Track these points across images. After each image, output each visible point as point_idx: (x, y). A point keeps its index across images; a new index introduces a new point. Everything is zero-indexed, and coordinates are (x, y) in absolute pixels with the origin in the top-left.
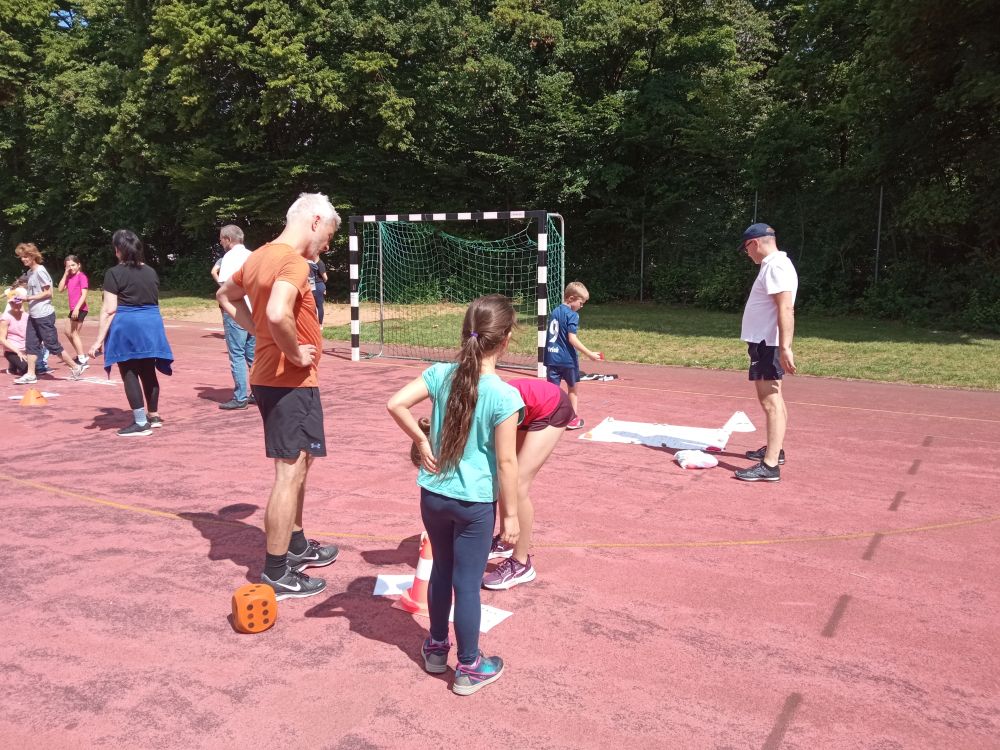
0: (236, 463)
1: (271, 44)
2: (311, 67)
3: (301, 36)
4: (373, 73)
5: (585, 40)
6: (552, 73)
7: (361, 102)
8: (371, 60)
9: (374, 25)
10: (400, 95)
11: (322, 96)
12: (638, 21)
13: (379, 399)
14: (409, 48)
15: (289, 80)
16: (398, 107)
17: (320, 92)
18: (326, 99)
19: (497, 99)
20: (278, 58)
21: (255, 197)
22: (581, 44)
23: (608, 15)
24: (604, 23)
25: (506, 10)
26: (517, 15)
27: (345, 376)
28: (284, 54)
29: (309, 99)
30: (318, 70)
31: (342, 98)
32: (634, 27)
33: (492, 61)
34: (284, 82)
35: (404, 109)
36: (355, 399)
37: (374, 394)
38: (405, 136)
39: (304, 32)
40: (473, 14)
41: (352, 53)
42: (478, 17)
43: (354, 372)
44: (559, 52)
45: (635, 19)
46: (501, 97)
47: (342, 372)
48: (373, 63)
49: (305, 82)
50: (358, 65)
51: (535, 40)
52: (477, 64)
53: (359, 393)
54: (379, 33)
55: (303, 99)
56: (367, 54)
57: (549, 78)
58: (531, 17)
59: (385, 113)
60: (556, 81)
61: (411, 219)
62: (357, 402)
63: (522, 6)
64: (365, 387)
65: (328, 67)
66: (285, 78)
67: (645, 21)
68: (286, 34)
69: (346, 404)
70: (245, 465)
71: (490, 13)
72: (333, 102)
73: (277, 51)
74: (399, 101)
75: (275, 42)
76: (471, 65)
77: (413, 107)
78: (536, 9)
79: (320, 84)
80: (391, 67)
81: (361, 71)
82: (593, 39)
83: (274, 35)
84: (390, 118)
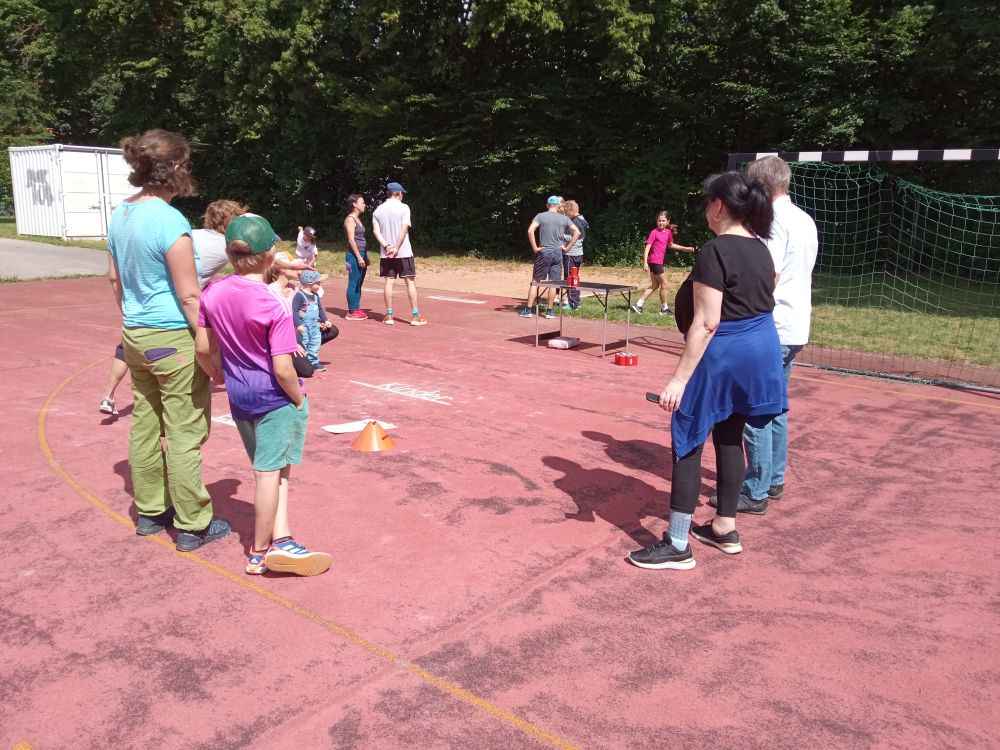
7: (584, 21)
10: (636, 10)
11: (540, 13)
16: (633, 25)
18: (545, 17)
21: (447, 137)
29: (525, 16)
31: (563, 16)
35: (639, 28)
38: (636, 63)
55: (520, 16)
59: (617, 33)
72: (552, 21)
74: (633, 17)
77: (650, 26)
84: (622, 39)
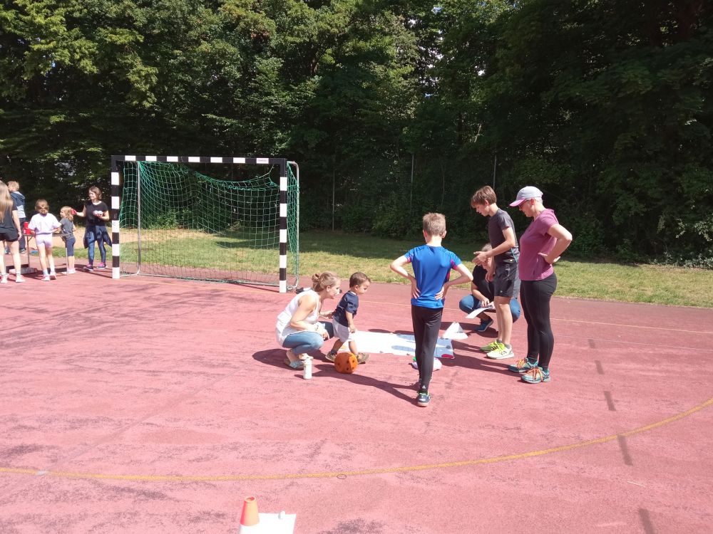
0: (16, 391)
1: (35, 14)
2: (70, 37)
3: (62, 10)
4: (123, 45)
5: (292, 37)
6: (268, 58)
7: (112, 68)
8: (121, 35)
9: (125, 8)
10: (145, 64)
11: (79, 60)
12: (331, 26)
13: (146, 316)
14: (154, 28)
15: (51, 45)
16: (143, 74)
17: (77, 57)
18: (83, 63)
19: (224, 74)
20: (40, 26)
21: (17, 139)
22: (290, 39)
23: (309, 19)
24: (305, 25)
25: (233, 7)
26: (241, 12)
27: (110, 293)
28: (46, 24)
29: (67, 61)
30: (76, 39)
31: (95, 63)
32: (328, 30)
33: (221, 45)
34: (46, 46)
35: (148, 75)
36: (125, 316)
37: (141, 310)
38: (148, 97)
39: (64, 7)
40: (206, 7)
41: (105, 28)
42: (210, 10)
43: (118, 290)
44: (273, 44)
45: (329, 24)
46: (229, 73)
47: (106, 290)
48: (123, 37)
49: (64, 48)
50: (111, 38)
51: (255, 32)
52: (209, 46)
53: (126, 310)
54: (129, 14)
55: (63, 61)
56: (118, 30)
57: (264, 61)
58: (252, 15)
59: (133, 78)
60: (269, 64)
61: (168, 161)
62: (126, 318)
63: (245, 6)
64: (130, 304)
65: (84, 38)
66: (47, 43)
67: (337, 27)
68: (48, 7)
69: (116, 321)
70: (25, 393)
71: (219, 9)
72: (88, 66)
73: (40, 20)
74: (143, 68)
75: (37, 12)
76: (205, 46)
77: (156, 75)
78: (255, 9)
79: (78, 50)
80: (137, 42)
81: (113, 44)
82: (298, 36)
83: (38, 7)
84: (137, 82)
